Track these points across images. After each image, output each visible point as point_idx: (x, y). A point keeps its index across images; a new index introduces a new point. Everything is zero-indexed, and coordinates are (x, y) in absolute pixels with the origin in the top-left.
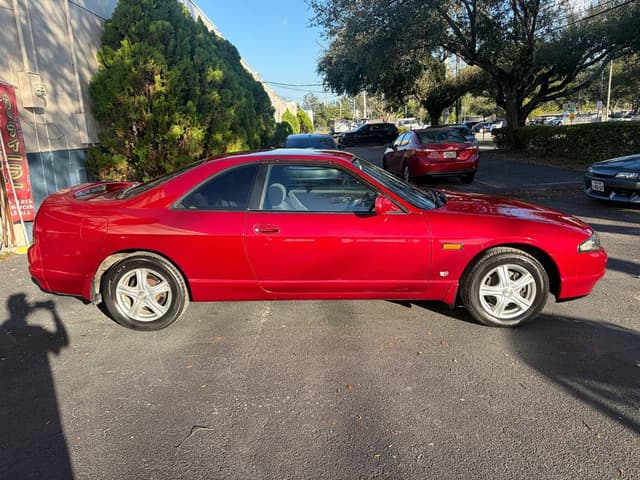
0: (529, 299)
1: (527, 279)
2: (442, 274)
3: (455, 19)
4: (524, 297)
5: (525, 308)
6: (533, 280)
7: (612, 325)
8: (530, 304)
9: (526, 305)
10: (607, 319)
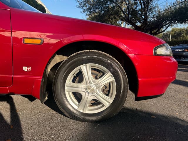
0: (111, 97)
1: (108, 78)
2: (25, 69)
3: (124, 10)
4: (107, 95)
5: (107, 105)
6: (113, 79)
7: (180, 120)
8: (111, 101)
9: (107, 102)
10: (177, 115)
